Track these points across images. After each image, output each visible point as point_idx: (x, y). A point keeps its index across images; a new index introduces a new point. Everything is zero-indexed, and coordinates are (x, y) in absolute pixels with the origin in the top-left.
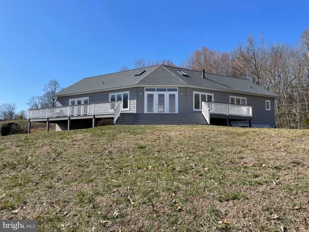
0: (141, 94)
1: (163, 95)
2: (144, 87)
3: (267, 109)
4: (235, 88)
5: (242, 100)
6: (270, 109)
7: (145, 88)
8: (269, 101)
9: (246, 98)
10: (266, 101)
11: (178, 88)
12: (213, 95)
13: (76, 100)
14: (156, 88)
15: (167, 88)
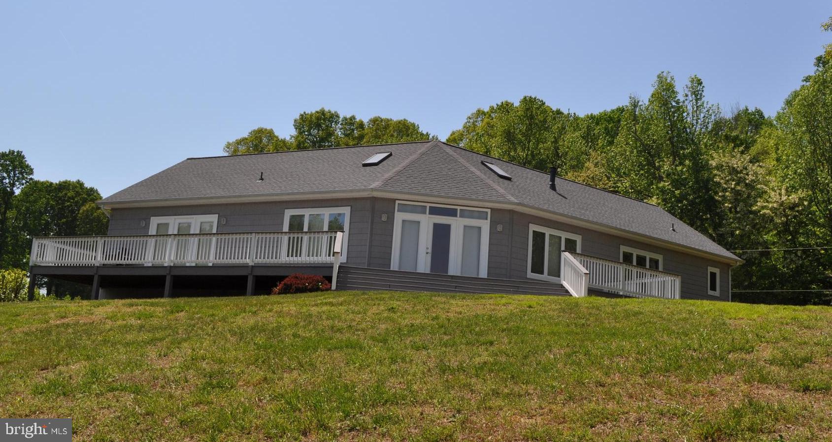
0: (384, 218)
1: (447, 228)
2: (394, 200)
3: (711, 293)
4: (634, 227)
5: (651, 260)
6: (718, 293)
7: (397, 202)
8: (717, 271)
9: (661, 256)
10: (711, 269)
11: (489, 211)
12: (578, 239)
13: (174, 223)
14: (428, 205)
15: (459, 208)
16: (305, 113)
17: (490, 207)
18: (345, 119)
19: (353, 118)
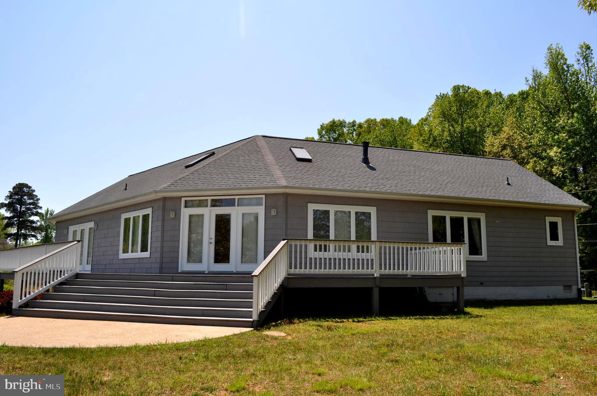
0: (172, 215)
2: (180, 198)
3: (550, 243)
4: (448, 189)
6: (560, 243)
7: (183, 199)
8: (559, 220)
9: (484, 214)
10: (550, 219)
11: (264, 196)
12: (373, 211)
13: (79, 228)
14: (210, 198)
15: (236, 197)
16: (323, 124)
17: (264, 193)
18: (349, 123)
19: (354, 122)
